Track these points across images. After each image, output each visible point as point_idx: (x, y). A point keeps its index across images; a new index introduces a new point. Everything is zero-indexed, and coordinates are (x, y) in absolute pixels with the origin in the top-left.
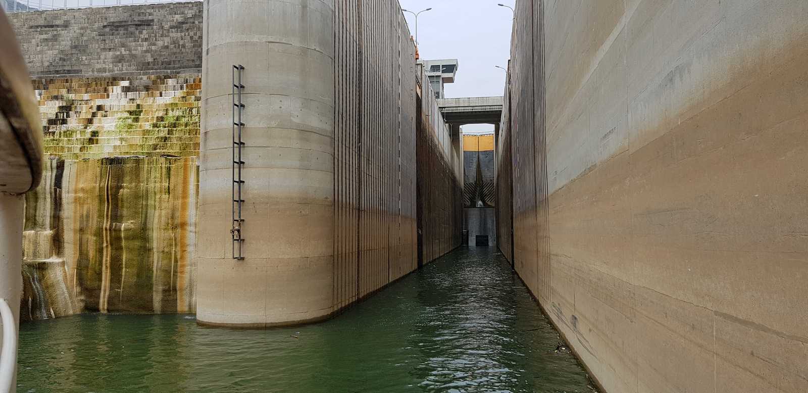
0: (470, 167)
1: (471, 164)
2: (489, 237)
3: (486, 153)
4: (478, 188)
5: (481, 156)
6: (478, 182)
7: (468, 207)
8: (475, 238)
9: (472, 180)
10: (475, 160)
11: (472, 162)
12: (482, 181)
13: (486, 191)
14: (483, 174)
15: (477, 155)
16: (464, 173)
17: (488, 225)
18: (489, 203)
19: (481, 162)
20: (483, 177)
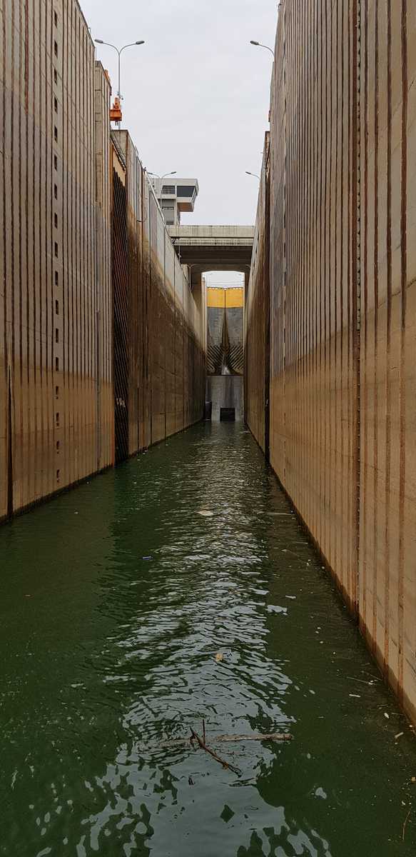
0: (215, 326)
1: (216, 323)
2: (236, 410)
3: (235, 310)
4: (224, 353)
5: (229, 314)
6: (224, 345)
7: (212, 374)
8: (219, 411)
9: (217, 342)
10: (221, 318)
11: (217, 321)
12: (229, 344)
13: (233, 355)
14: (230, 336)
15: (223, 312)
16: (208, 334)
17: (235, 397)
18: (237, 370)
19: (228, 322)
20: (230, 339)
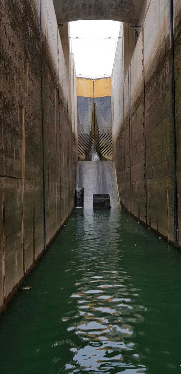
0: (84, 115)
1: (86, 111)
2: (110, 196)
3: (102, 99)
4: (94, 140)
5: (97, 104)
6: (93, 133)
7: (83, 160)
8: (92, 198)
9: (87, 130)
10: (90, 107)
11: (86, 110)
12: (99, 132)
13: (102, 142)
14: (99, 125)
15: (92, 101)
16: (78, 122)
17: (108, 182)
18: (106, 157)
19: (97, 111)
20: (99, 127)
